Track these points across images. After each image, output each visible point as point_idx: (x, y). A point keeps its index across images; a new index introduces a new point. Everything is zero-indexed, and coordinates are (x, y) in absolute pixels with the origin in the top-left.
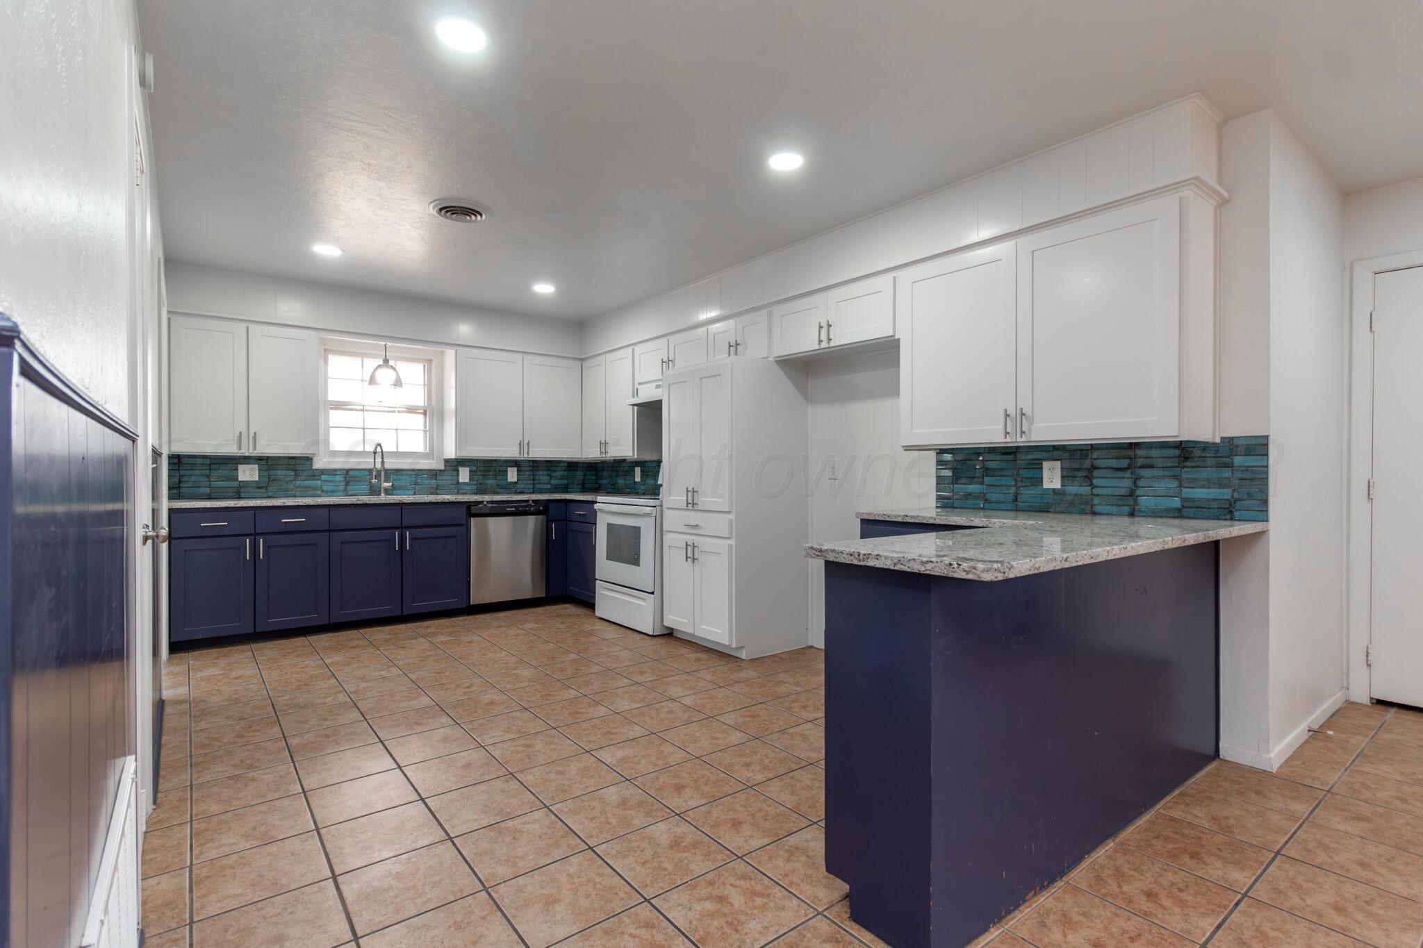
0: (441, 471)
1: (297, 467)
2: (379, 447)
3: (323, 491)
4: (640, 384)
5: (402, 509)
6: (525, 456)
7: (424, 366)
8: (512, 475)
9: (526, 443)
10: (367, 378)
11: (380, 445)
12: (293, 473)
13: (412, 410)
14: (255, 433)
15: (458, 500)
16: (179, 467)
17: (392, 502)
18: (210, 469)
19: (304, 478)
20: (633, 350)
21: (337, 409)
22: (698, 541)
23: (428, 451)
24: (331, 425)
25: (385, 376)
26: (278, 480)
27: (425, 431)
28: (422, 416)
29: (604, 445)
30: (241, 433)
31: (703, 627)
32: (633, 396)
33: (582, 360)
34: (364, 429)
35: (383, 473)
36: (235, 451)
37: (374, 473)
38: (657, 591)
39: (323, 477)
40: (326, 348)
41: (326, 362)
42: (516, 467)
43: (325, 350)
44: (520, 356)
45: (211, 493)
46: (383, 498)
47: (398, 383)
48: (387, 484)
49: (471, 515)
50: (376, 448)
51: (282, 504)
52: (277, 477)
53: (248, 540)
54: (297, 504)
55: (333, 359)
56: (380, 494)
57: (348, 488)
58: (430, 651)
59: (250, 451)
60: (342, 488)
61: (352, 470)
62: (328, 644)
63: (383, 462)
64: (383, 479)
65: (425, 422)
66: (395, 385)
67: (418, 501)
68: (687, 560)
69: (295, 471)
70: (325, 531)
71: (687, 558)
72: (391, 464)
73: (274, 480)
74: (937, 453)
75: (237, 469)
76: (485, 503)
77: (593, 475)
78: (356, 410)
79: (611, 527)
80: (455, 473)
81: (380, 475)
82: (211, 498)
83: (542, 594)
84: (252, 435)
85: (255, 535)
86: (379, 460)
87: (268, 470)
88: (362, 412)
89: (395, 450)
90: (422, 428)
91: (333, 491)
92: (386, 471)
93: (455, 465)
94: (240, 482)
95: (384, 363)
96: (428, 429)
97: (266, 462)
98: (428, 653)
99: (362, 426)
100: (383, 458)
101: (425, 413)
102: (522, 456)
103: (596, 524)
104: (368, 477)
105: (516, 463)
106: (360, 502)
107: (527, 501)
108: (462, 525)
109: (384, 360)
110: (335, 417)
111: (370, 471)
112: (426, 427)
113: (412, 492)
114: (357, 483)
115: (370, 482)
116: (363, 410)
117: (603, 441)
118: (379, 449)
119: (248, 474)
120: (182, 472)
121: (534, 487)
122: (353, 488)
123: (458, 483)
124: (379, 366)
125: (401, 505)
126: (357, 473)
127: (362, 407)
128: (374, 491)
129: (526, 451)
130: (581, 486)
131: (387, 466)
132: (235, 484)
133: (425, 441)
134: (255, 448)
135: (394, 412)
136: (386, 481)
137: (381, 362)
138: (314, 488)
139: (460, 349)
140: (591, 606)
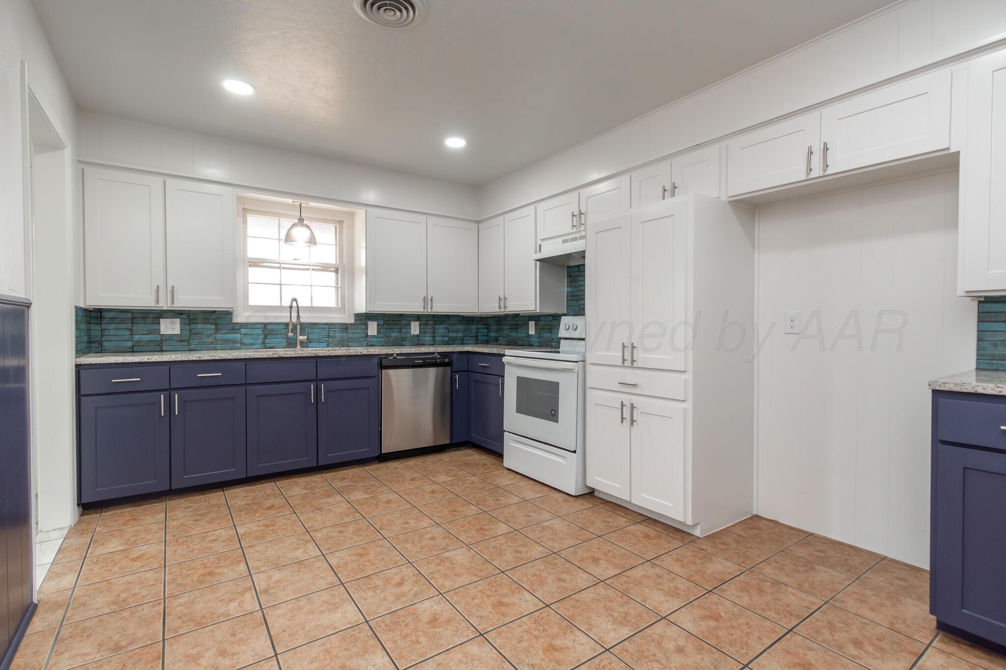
0: (351, 324)
1: (219, 321)
2: (295, 302)
3: (242, 344)
4: (543, 240)
5: (317, 361)
6: (429, 311)
7: (336, 227)
8: (415, 328)
9: (429, 298)
10: (283, 237)
11: (295, 300)
12: (214, 327)
13: (325, 268)
14: (173, 287)
15: (370, 353)
16: (101, 321)
17: (308, 355)
18: (133, 323)
19: (224, 331)
20: (536, 208)
21: (256, 266)
22: (636, 400)
23: (340, 306)
24: (249, 281)
25: (300, 233)
26: (199, 334)
27: (337, 288)
28: (334, 274)
29: (503, 300)
30: (158, 287)
31: (643, 495)
32: (536, 253)
33: (479, 222)
34: (281, 285)
35: (298, 327)
36: (153, 305)
37: (291, 327)
38: (580, 450)
39: (243, 331)
40: (246, 207)
41: (245, 222)
42: (418, 321)
43: (244, 209)
44: (424, 217)
45: (133, 346)
46: (299, 352)
47: (312, 241)
48: (303, 337)
49: (382, 367)
50: (292, 302)
51: (198, 359)
52: (198, 331)
53: (162, 396)
54: (213, 358)
55: (252, 220)
56: (296, 347)
57: (267, 341)
58: (348, 516)
59: (169, 305)
60: (260, 341)
61: (270, 323)
62: (243, 503)
63: (298, 317)
64: (298, 332)
65: (337, 279)
66: (309, 242)
67: (333, 355)
68: (622, 422)
69: (216, 324)
70: (241, 384)
71: (623, 419)
72: (306, 318)
73: (196, 333)
74: (979, 302)
75: (159, 324)
76: (395, 355)
77: (484, 328)
78: (273, 267)
79: (520, 380)
80: (363, 327)
81: (296, 328)
82: (133, 352)
83: (447, 441)
84: (170, 289)
85: (170, 390)
86: (294, 314)
87: (189, 324)
88: (279, 270)
89: (309, 305)
90: (334, 284)
91: (252, 344)
92: (302, 324)
93: (364, 318)
94: (162, 335)
95: (299, 221)
96: (339, 285)
97: (188, 317)
98: (347, 520)
99: (279, 283)
100: (298, 313)
101: (336, 271)
102: (426, 311)
103: (504, 377)
104: (285, 331)
105: (418, 317)
106: (277, 356)
107: (433, 353)
108: (373, 377)
109: (299, 219)
110: (254, 274)
111: (287, 325)
112: (337, 284)
113: (325, 345)
114: (274, 336)
115: (287, 335)
116: (279, 268)
117: (502, 297)
118: (294, 304)
119: (170, 328)
120: (104, 326)
121: (434, 339)
122: (270, 341)
123: (367, 335)
124: (294, 225)
125: (317, 358)
126: (274, 327)
127: (279, 265)
128: (292, 344)
129: (429, 306)
130: (474, 339)
131: (303, 320)
132: (158, 338)
133: (337, 296)
134: (173, 302)
135: (308, 269)
136: (301, 334)
137: (296, 221)
138: (235, 342)
139: (370, 209)
140: (499, 456)
